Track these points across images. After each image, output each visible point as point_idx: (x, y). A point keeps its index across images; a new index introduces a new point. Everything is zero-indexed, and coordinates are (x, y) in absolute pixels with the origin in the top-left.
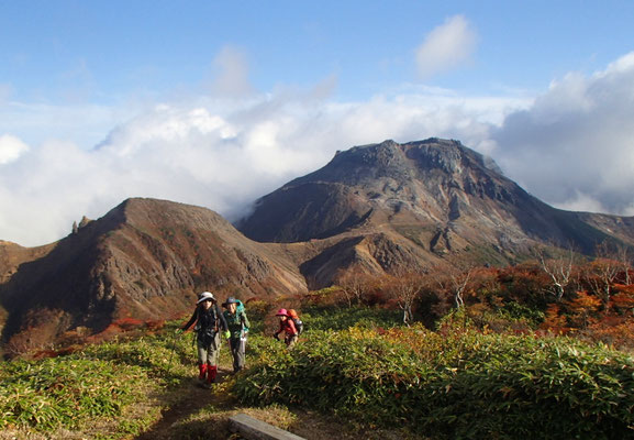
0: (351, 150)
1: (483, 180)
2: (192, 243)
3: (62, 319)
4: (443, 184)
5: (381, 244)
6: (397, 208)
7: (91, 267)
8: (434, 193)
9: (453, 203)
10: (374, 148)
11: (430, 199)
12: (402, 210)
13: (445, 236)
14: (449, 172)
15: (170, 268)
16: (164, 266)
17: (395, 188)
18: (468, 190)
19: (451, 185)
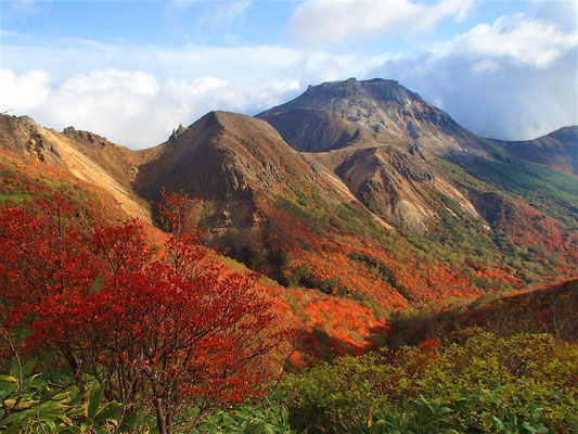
0: (323, 85)
1: (427, 110)
2: (273, 148)
3: (204, 206)
4: (399, 112)
5: (392, 153)
6: (376, 129)
7: (221, 164)
8: (393, 118)
9: (410, 127)
10: (343, 84)
11: (393, 123)
12: (381, 130)
13: (417, 150)
14: (402, 104)
15: (268, 167)
16: (264, 165)
17: (366, 114)
18: (418, 117)
19: (405, 113)
